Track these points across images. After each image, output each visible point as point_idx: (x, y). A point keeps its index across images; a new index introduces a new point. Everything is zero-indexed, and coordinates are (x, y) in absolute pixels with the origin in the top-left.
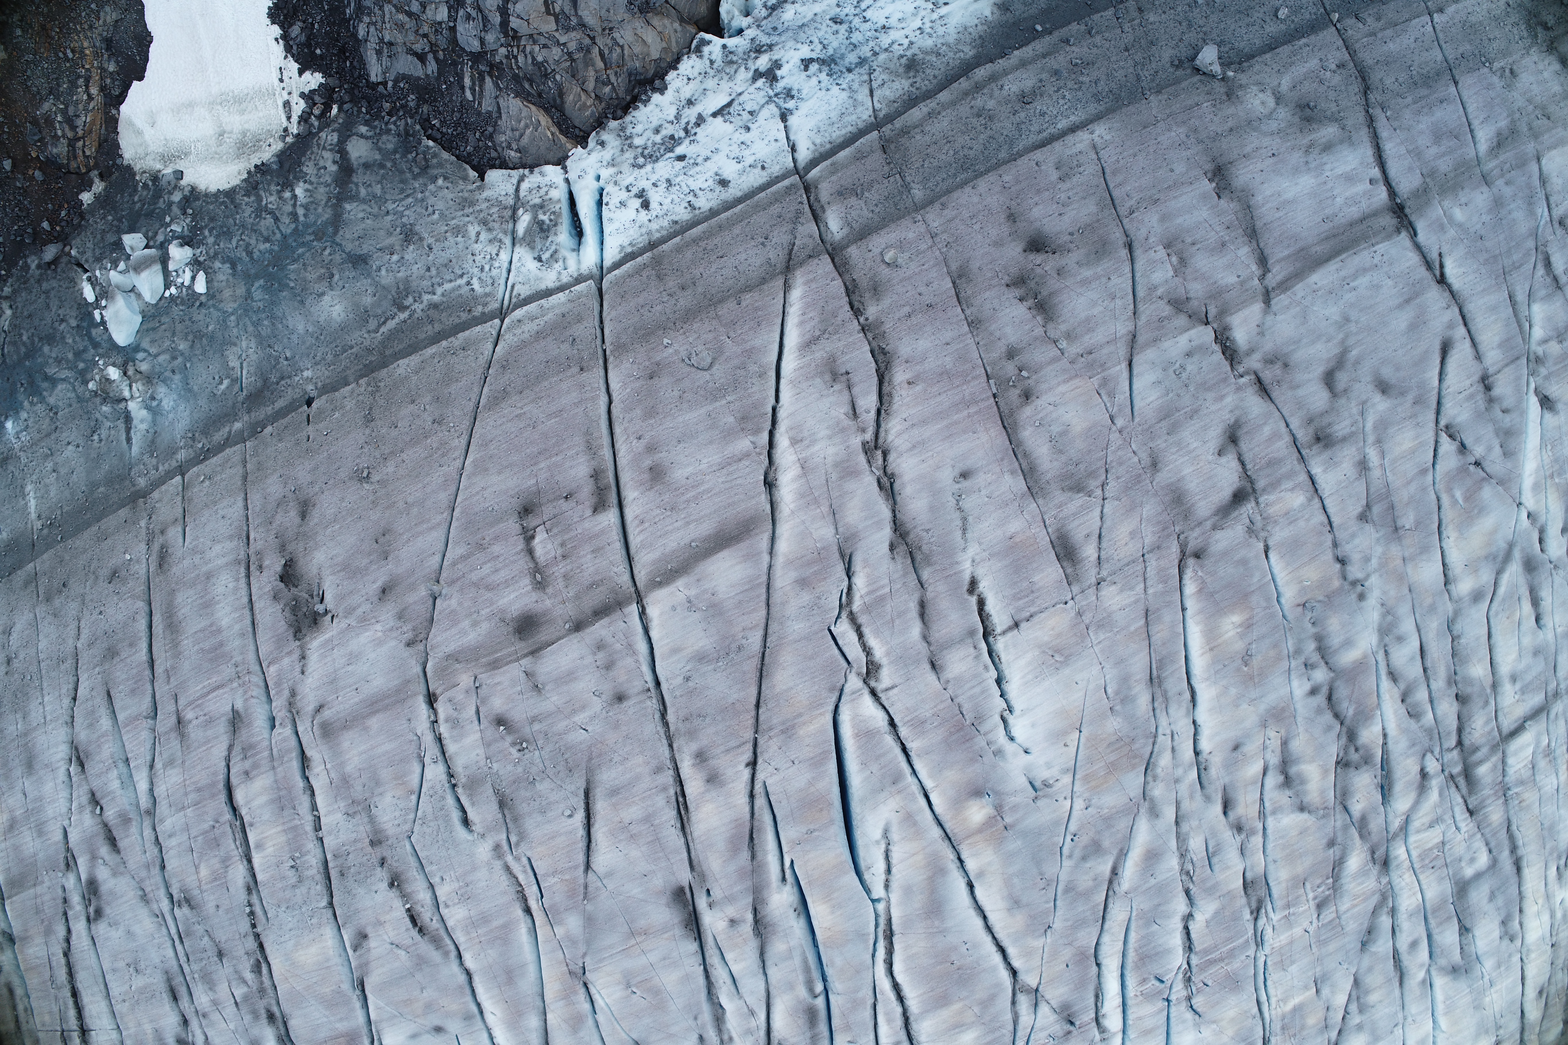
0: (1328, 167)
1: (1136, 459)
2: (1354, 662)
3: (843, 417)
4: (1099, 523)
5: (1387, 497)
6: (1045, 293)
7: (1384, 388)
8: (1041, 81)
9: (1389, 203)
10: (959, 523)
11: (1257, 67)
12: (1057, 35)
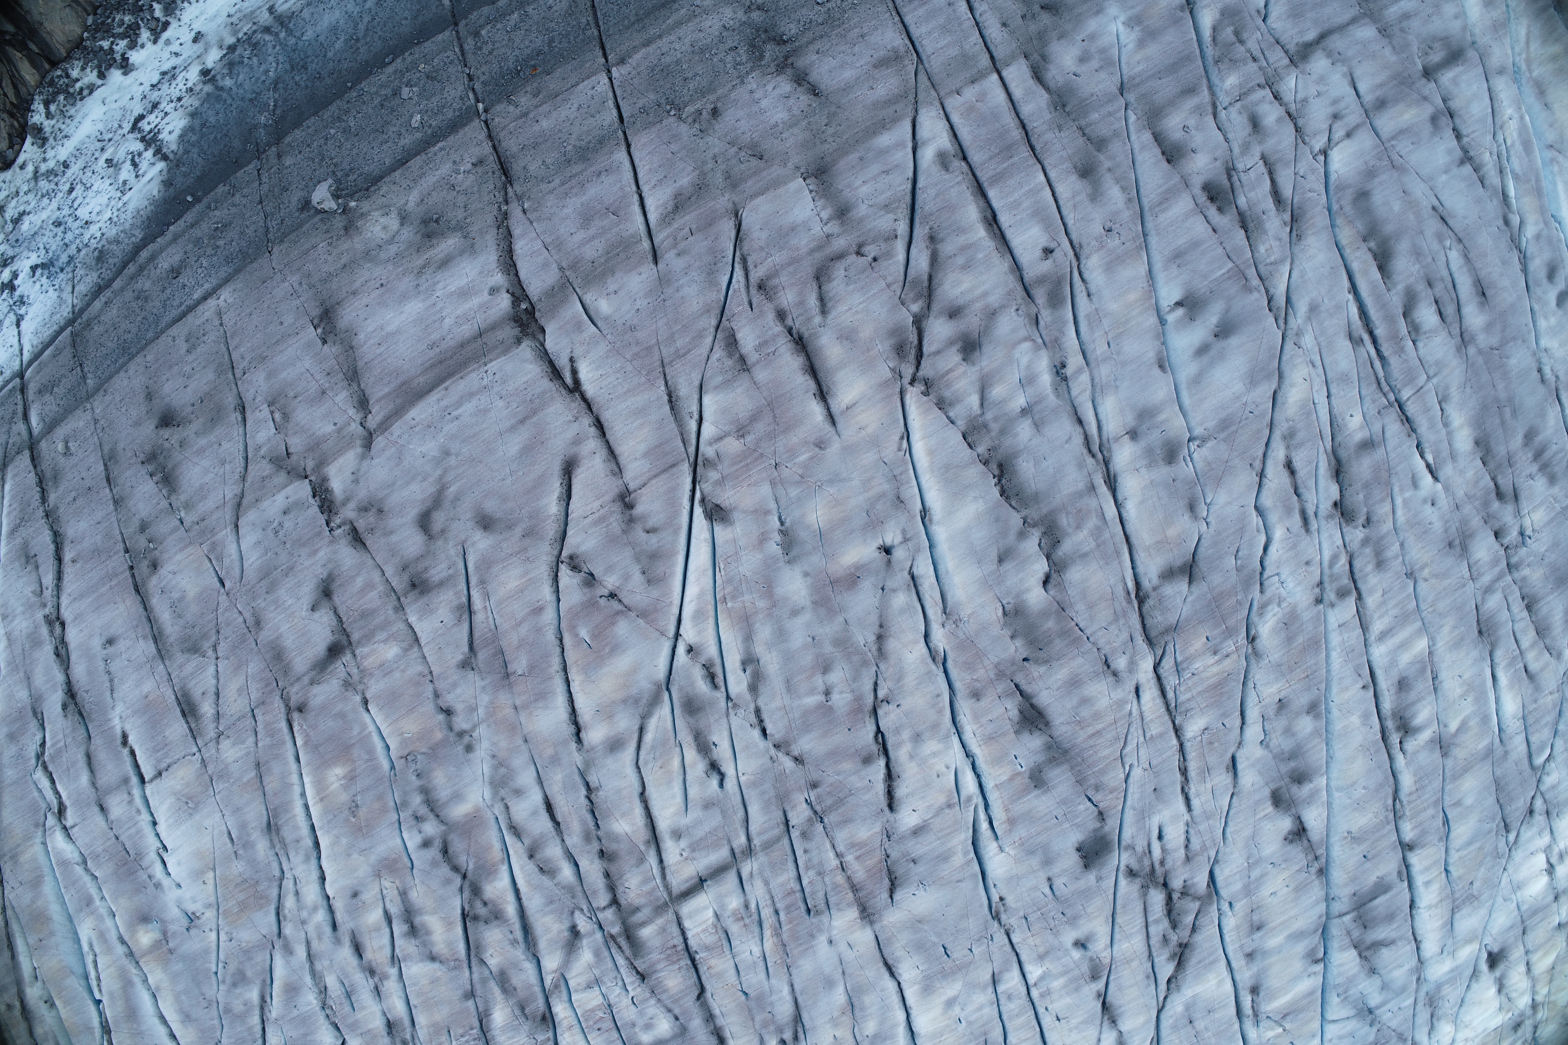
0: (440, 286)
1: (241, 619)
2: (466, 815)
3: (30, 595)
4: (214, 682)
5: (493, 641)
6: (170, 466)
7: (486, 523)
8: (186, 253)
9: (512, 311)
10: (108, 684)
11: (385, 189)
12: (205, 201)
